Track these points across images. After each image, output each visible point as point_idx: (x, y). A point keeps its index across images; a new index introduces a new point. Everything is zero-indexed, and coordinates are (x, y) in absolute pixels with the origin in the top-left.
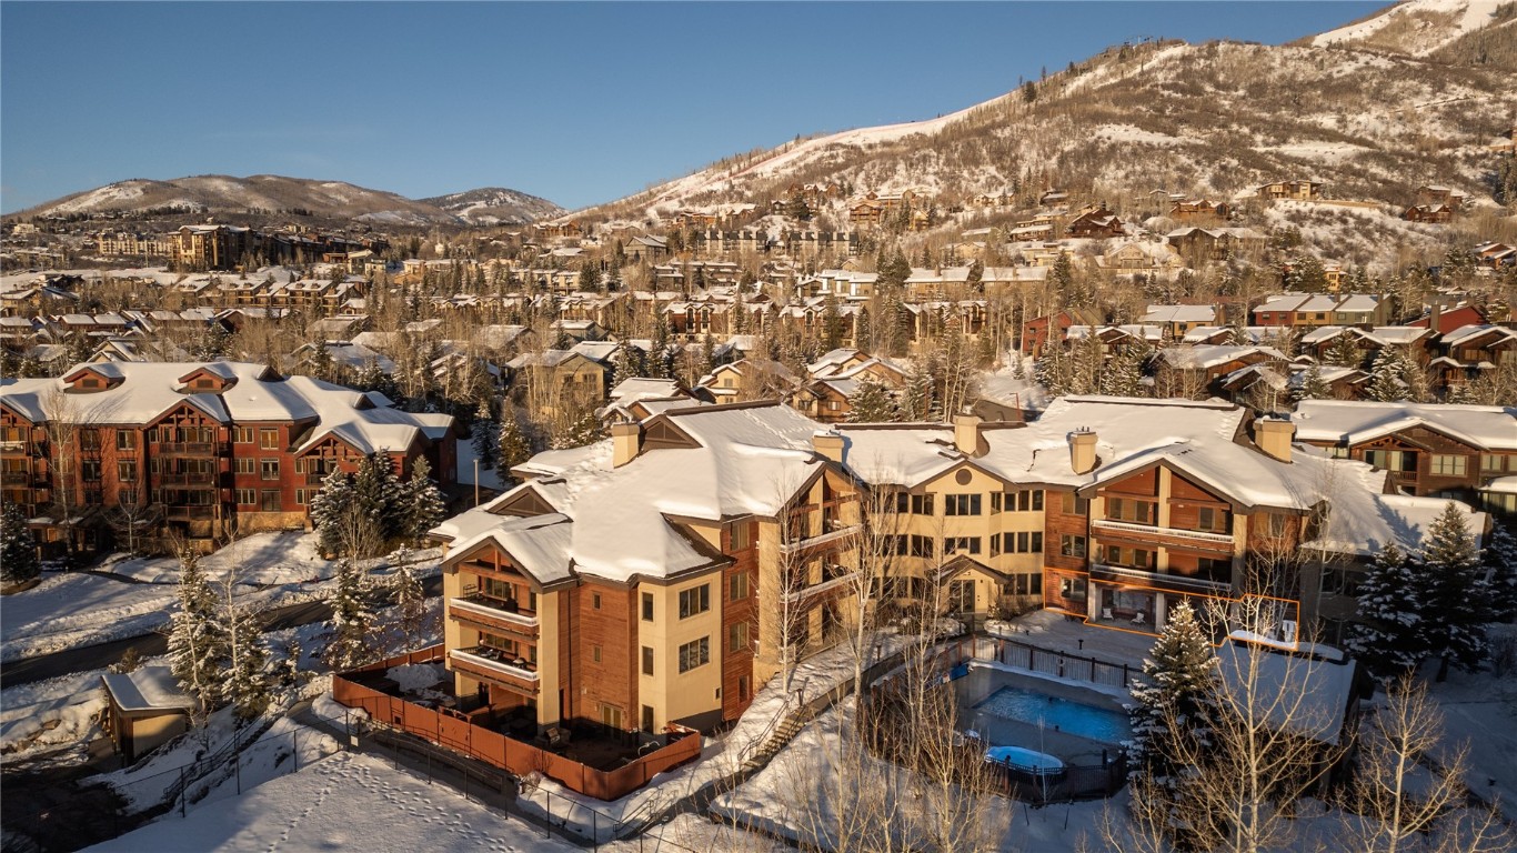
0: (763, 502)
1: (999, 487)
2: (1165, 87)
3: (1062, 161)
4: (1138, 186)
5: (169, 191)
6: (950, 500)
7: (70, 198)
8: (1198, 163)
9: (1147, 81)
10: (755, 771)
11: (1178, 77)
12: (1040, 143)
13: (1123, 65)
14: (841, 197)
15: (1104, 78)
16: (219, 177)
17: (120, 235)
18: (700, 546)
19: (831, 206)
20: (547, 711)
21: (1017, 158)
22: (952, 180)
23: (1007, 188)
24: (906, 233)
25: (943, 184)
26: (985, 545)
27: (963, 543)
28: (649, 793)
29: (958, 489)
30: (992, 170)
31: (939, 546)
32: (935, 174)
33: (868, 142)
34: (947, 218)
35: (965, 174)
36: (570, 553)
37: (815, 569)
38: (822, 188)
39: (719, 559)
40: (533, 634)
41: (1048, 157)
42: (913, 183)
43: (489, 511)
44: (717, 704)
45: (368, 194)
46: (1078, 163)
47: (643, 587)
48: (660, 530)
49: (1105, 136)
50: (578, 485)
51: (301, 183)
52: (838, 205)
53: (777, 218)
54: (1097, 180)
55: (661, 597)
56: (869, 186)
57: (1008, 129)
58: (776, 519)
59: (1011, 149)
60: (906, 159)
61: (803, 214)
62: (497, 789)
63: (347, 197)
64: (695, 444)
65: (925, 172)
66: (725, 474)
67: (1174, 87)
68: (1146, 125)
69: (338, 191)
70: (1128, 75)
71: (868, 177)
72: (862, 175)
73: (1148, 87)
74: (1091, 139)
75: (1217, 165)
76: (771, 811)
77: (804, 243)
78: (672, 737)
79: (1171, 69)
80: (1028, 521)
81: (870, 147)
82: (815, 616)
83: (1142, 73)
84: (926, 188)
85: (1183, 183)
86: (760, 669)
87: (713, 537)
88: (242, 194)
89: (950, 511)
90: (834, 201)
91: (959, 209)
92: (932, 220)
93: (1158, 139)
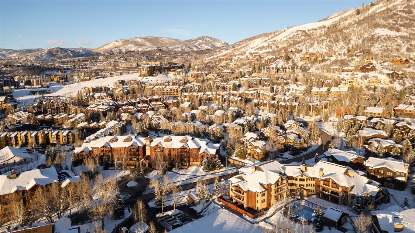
0: (273, 182)
1: (308, 178)
2: (400, 11)
3: (363, 41)
4: (384, 51)
5: (128, 42)
6: (300, 179)
7: (106, 45)
8: (403, 42)
9: (395, 9)
10: (271, 217)
11: (405, 7)
12: (358, 34)
13: (388, 3)
14: (298, 53)
15: (382, 7)
16: (138, 38)
17: (121, 58)
18: (264, 188)
19: (295, 56)
20: (245, 206)
21: (350, 39)
22: (330, 47)
23: (345, 50)
24: (316, 64)
25: (327, 49)
26: (305, 186)
27: (302, 185)
28: (259, 218)
29: (301, 178)
30: (342, 43)
31: (298, 185)
32: (326, 45)
33: (308, 29)
34: (328, 59)
35: (334, 45)
36: (247, 187)
37: (279, 190)
38: (293, 50)
39: (267, 189)
40: (244, 197)
41: (359, 39)
42: (319, 48)
43: (236, 178)
44: (266, 207)
45: (173, 40)
46: (368, 41)
47: (257, 193)
48: (259, 185)
49: (377, 33)
50: (247, 175)
51: (157, 38)
52: (298, 55)
53: (281, 61)
54: (372, 48)
55: (259, 195)
56: (306, 49)
57: (348, 29)
58: (274, 185)
59: (349, 36)
60: (318, 40)
61: (288, 58)
62: (240, 215)
63: (168, 41)
64: (263, 171)
65: (322, 45)
66: (267, 177)
67: (403, 11)
68: (391, 28)
69: (166, 40)
70: (389, 6)
71: (306, 46)
72: (305, 46)
73: (394, 11)
74: (373, 34)
75: (409, 44)
76: (272, 222)
77: (287, 70)
78: (261, 211)
79: (403, 4)
80: (313, 182)
81: (309, 31)
82: (279, 196)
83: (394, 6)
84: (322, 50)
85: (397, 50)
86: (272, 202)
87: (266, 187)
88: (144, 42)
89: (300, 181)
90: (296, 54)
91: (332, 56)
92: (324, 60)
93: (393, 33)
